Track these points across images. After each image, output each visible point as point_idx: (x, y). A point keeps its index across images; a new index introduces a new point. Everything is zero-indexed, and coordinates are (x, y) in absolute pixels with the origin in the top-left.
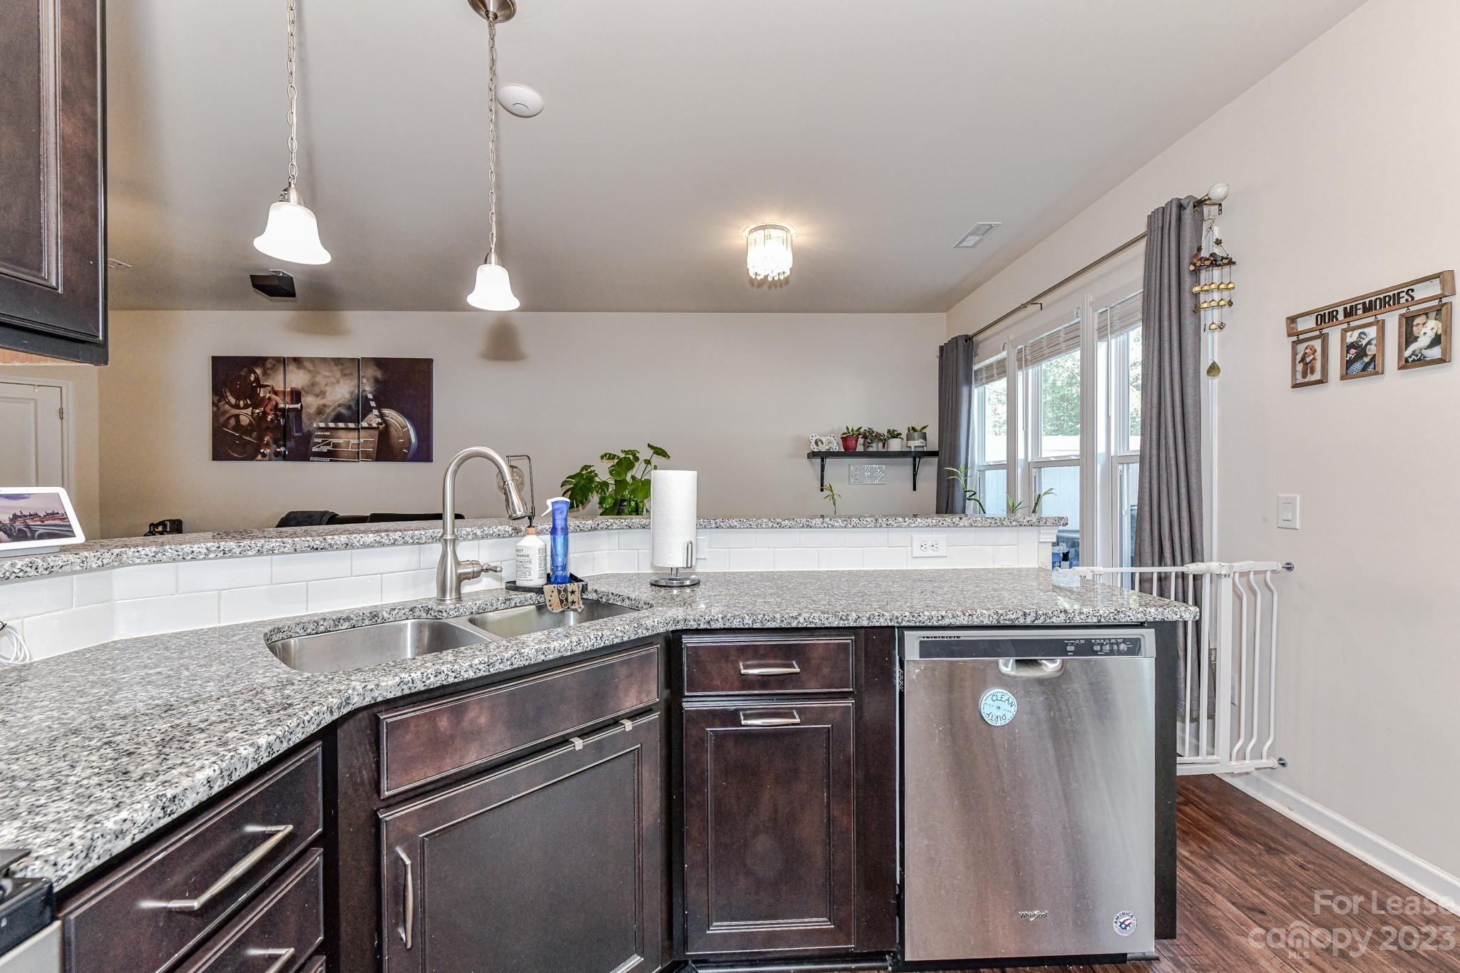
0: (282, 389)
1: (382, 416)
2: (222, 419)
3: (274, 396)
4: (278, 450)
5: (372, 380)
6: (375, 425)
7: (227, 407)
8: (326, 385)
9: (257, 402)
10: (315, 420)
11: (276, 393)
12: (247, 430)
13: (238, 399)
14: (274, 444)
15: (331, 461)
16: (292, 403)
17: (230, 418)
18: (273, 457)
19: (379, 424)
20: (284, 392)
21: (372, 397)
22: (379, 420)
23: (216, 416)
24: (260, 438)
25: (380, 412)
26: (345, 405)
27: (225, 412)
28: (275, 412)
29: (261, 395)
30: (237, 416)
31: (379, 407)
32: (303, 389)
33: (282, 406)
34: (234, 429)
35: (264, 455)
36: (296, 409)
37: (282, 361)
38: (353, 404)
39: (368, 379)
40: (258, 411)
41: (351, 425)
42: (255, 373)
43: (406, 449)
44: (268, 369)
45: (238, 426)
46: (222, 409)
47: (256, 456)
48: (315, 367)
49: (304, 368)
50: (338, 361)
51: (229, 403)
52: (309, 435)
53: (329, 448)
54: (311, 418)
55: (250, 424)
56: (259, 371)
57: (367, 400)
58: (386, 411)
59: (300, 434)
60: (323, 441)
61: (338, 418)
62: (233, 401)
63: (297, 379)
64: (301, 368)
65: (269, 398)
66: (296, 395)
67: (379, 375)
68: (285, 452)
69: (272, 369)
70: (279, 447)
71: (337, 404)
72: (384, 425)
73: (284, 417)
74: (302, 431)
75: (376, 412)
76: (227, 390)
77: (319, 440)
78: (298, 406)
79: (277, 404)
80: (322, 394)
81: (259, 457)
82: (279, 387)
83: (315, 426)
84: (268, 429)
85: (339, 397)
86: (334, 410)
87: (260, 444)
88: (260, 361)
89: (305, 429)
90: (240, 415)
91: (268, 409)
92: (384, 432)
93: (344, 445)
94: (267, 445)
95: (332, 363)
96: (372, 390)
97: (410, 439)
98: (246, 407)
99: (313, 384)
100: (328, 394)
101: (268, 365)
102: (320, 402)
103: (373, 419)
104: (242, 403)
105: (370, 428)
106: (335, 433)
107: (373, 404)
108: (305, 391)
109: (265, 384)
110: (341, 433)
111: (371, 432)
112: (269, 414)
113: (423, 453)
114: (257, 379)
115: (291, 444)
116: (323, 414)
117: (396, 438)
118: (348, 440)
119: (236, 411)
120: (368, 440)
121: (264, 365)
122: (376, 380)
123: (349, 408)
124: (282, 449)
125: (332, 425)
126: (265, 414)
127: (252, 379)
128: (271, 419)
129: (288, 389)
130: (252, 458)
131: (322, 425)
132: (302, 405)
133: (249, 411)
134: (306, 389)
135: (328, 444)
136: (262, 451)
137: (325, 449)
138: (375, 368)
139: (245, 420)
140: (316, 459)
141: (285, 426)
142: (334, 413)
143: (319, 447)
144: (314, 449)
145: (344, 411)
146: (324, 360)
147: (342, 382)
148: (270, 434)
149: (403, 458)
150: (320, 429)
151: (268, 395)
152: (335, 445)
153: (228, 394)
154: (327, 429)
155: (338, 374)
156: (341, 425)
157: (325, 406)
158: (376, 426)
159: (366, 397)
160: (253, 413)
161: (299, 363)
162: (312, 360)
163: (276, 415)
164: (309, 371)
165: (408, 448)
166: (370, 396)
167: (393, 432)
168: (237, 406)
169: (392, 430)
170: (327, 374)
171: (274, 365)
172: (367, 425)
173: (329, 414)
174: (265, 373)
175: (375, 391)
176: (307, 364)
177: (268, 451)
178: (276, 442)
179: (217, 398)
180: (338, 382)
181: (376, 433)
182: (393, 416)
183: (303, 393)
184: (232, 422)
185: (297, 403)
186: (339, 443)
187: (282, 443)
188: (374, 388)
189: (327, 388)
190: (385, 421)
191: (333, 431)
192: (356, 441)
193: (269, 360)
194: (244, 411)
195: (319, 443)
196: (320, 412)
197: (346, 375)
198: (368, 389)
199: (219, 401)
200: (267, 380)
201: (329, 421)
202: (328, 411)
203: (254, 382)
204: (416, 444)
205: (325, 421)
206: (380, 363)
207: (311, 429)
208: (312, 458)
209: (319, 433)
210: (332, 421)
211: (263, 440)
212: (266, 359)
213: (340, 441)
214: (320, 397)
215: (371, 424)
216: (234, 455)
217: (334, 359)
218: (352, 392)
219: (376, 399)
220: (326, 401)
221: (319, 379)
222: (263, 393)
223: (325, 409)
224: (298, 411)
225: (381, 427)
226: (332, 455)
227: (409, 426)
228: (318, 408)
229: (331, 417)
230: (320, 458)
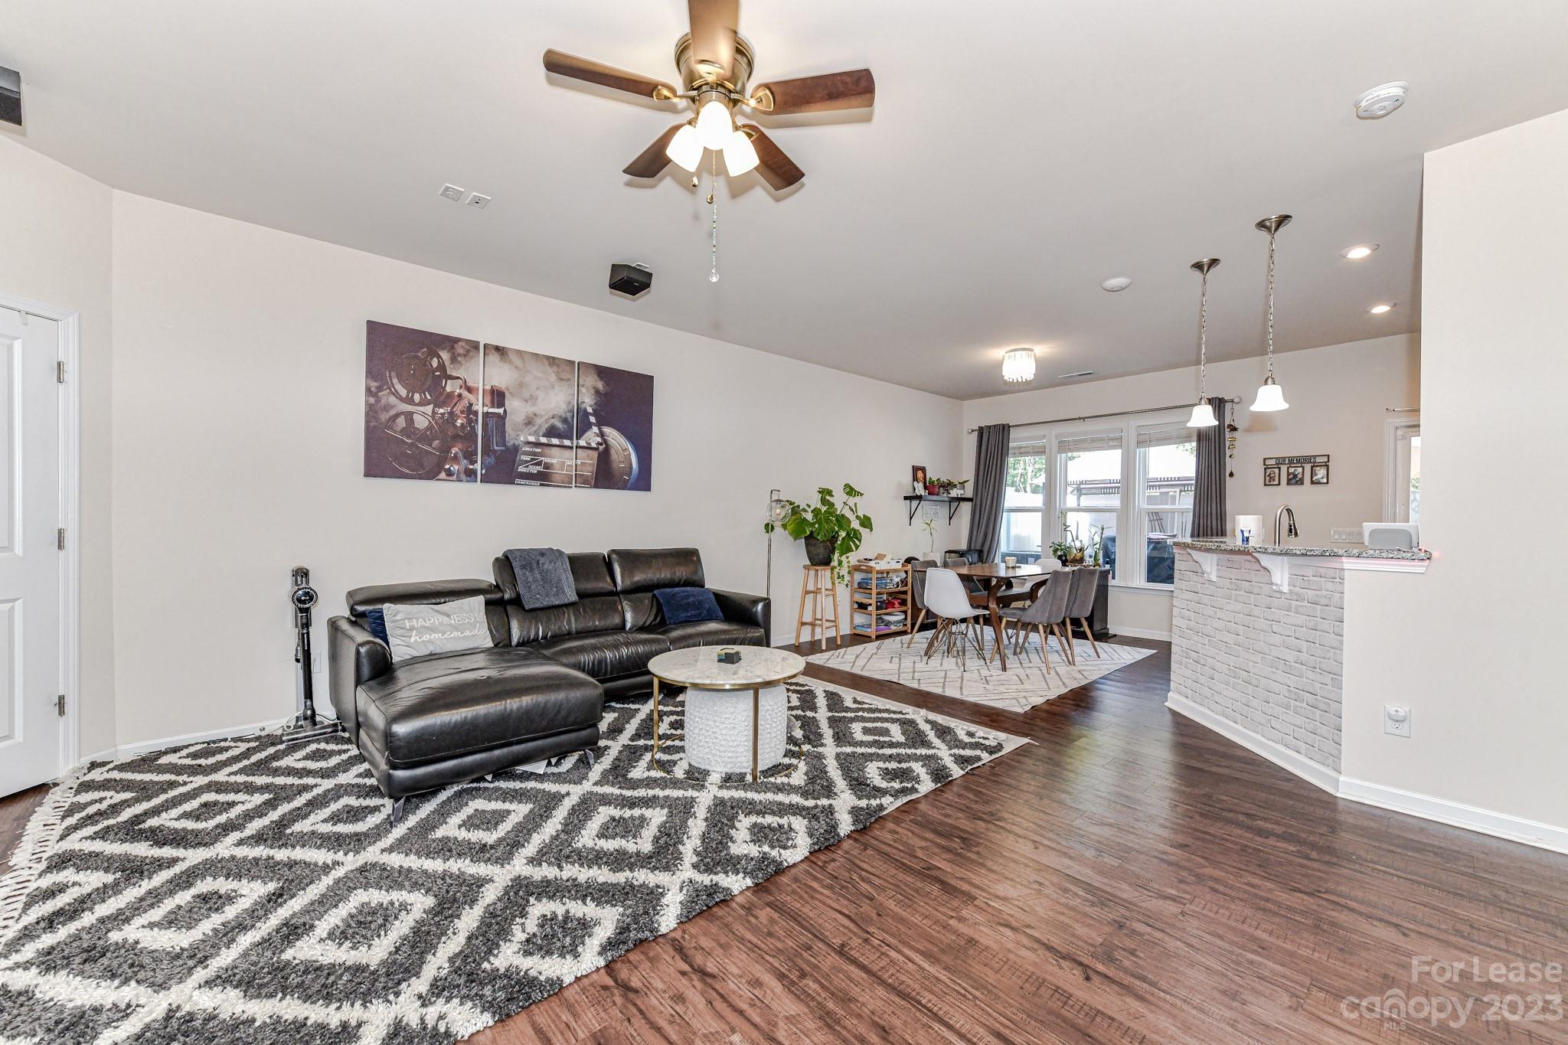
0: (478, 385)
1: (602, 434)
2: (384, 417)
3: (465, 393)
4: (471, 467)
5: (593, 391)
6: (594, 445)
7: (393, 400)
8: (538, 388)
9: (442, 399)
10: (522, 431)
11: (470, 390)
12: (426, 437)
13: (411, 390)
14: (466, 458)
15: (541, 485)
16: (493, 406)
17: (397, 415)
18: (463, 476)
19: (598, 444)
20: (482, 390)
21: (591, 411)
22: (599, 440)
23: (371, 413)
24: (445, 450)
25: (600, 429)
26: (560, 417)
27: (387, 407)
28: (468, 415)
29: (448, 389)
30: (409, 416)
31: (599, 424)
32: (507, 389)
33: (477, 408)
34: (405, 432)
35: (449, 473)
36: (498, 415)
37: (481, 348)
38: (569, 415)
39: (587, 389)
40: (441, 411)
41: (567, 443)
42: (439, 357)
43: (626, 474)
44: (459, 355)
45: (410, 430)
46: (382, 402)
47: (439, 473)
48: (524, 362)
49: (510, 362)
50: (552, 361)
51: (396, 394)
52: (516, 449)
53: (539, 468)
54: (517, 429)
55: (430, 427)
56: (445, 355)
57: (586, 414)
58: (607, 430)
59: (503, 448)
60: (532, 460)
61: (551, 432)
62: (403, 392)
63: (500, 376)
64: (508, 363)
65: (460, 395)
66: (498, 396)
67: (600, 385)
68: (481, 471)
69: (466, 355)
70: (473, 464)
71: (550, 414)
72: (604, 446)
74: (504, 443)
75: (595, 429)
76: (393, 374)
77: (528, 458)
78: (501, 411)
79: (471, 405)
80: (532, 399)
81: (443, 475)
82: (475, 383)
83: (522, 439)
84: (454, 437)
85: (553, 405)
86: (546, 421)
87: (444, 456)
88: (446, 342)
89: (510, 442)
90: (413, 413)
91: (457, 410)
92: (604, 455)
93: (558, 466)
94: (455, 459)
95: (547, 363)
96: (593, 403)
97: (632, 464)
99: (521, 385)
100: (539, 400)
101: (458, 349)
102: (530, 409)
103: (592, 437)
104: (417, 397)
105: (589, 448)
106: (547, 450)
107: (592, 419)
108: (510, 393)
109: (455, 374)
110: (555, 451)
111: (589, 451)
112: (458, 417)
113: (643, 482)
114: (442, 367)
115: (489, 460)
116: (534, 426)
117: (617, 462)
118: (561, 460)
119: (408, 408)
120: (588, 462)
121: (453, 348)
122: (597, 392)
123: (565, 421)
125: (544, 440)
126: (452, 416)
127: (435, 365)
128: (462, 424)
129: (488, 387)
130: (431, 475)
131: (532, 439)
132: (505, 411)
133: (429, 409)
134: (511, 391)
135: (539, 464)
136: (447, 467)
137: (534, 469)
138: (596, 377)
139: (421, 422)
140: (523, 482)
142: (547, 426)
143: (527, 467)
144: (521, 469)
145: (560, 425)
146: (536, 356)
147: (557, 387)
148: (460, 446)
149: (623, 486)
150: (529, 443)
151: (458, 391)
152: (547, 466)
153: (395, 381)
154: (538, 444)
155: (553, 378)
156: (555, 441)
157: (535, 415)
158: (595, 446)
159: (585, 410)
160: (433, 411)
161: (505, 355)
162: (519, 353)
163: (468, 420)
164: (517, 367)
165: (629, 475)
166: (590, 410)
167: (614, 456)
168: (409, 401)
169: (612, 452)
170: (539, 375)
171: (468, 351)
172: (585, 444)
173: (540, 426)
174: (454, 360)
175: (595, 404)
176: (513, 357)
177: (456, 467)
178: (470, 456)
179: (374, 385)
180: (553, 387)
181: (595, 454)
182: (614, 436)
183: (507, 394)
184: (401, 422)
185: (499, 407)
186: (552, 464)
187: (476, 458)
188: (595, 401)
189: (539, 392)
190: (605, 441)
191: (545, 447)
192: (572, 462)
193: (460, 343)
194: (422, 409)
195: (527, 462)
196: (529, 422)
197: (562, 379)
198: (588, 402)
199: (378, 388)
200: (456, 369)
201: (541, 434)
202: (539, 421)
203: (437, 369)
204: (637, 469)
205: (536, 433)
206: (602, 372)
207: (517, 444)
208: (517, 481)
209: (528, 449)
210: (544, 436)
211: (449, 451)
212: (456, 340)
213: (554, 461)
214: (529, 403)
215: (590, 444)
216: (407, 471)
217: (548, 358)
218: (569, 403)
219: (595, 413)
220: (535, 409)
221: (528, 379)
222: (450, 386)
223: (536, 419)
224: (502, 418)
225: (601, 448)
226: (543, 478)
227: (631, 450)
228: (527, 417)
229: (543, 430)
230: (527, 482)
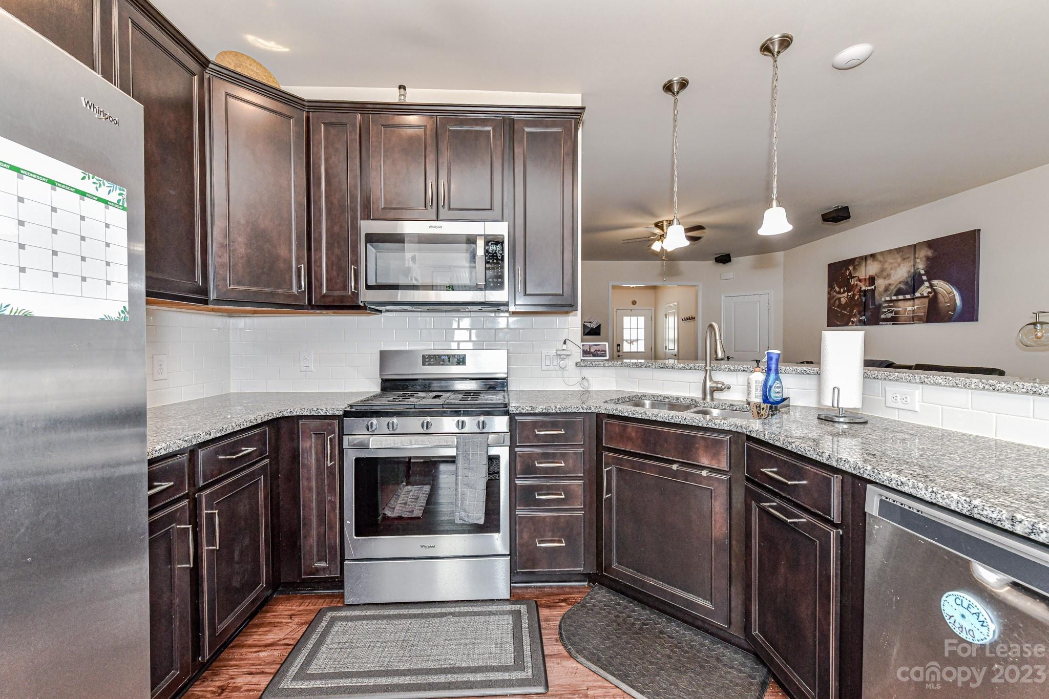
0: (864, 277)
1: (931, 286)
2: (832, 302)
3: (859, 283)
5: (924, 259)
6: (925, 294)
7: (835, 294)
8: (891, 269)
9: (850, 288)
10: (883, 295)
11: (860, 280)
12: (845, 307)
13: (840, 288)
14: (859, 314)
15: (893, 324)
16: (870, 286)
17: (836, 300)
18: (858, 323)
19: (929, 293)
20: (865, 279)
21: (924, 273)
22: (929, 290)
23: (829, 299)
24: (851, 311)
25: (930, 283)
26: (904, 281)
27: (834, 297)
28: (860, 293)
29: (852, 283)
30: (839, 299)
31: (929, 280)
32: (876, 275)
33: (863, 288)
34: (838, 307)
35: (853, 322)
36: (872, 289)
37: (865, 258)
38: (909, 280)
39: (921, 259)
40: (850, 294)
41: (908, 296)
42: (849, 269)
43: (951, 311)
44: (856, 265)
45: (840, 305)
46: (832, 296)
47: (849, 323)
48: (884, 257)
49: (877, 260)
50: (899, 250)
51: (835, 291)
52: (880, 306)
53: (892, 315)
54: (881, 295)
55: (846, 302)
56: (851, 268)
57: (920, 275)
58: (935, 282)
59: (874, 307)
60: (888, 310)
61: (899, 292)
62: (837, 289)
63: (872, 268)
64: (875, 261)
65: (857, 284)
66: (872, 280)
67: (930, 253)
68: (864, 319)
69: (858, 265)
70: (861, 317)
71: (898, 282)
72: (933, 293)
73: (865, 295)
74: (875, 305)
75: (927, 284)
76: (835, 282)
77: (886, 310)
78: (873, 287)
79: (861, 288)
80: (889, 276)
81: (851, 324)
82: (862, 276)
83: (883, 300)
84: (856, 305)
85: (899, 276)
86: (896, 287)
87: (851, 315)
88: (851, 262)
89: (877, 303)
90: (841, 297)
91: (856, 292)
92: (934, 300)
93: (903, 312)
94: (855, 316)
95: (896, 253)
96: (924, 267)
97: (956, 303)
98: (844, 293)
99: (883, 270)
100: (892, 275)
101: (856, 263)
102: (887, 282)
103: (924, 290)
104: (842, 290)
105: (922, 297)
106: (897, 303)
107: (924, 278)
109: (855, 275)
110: (900, 303)
111: (923, 300)
112: (856, 295)
113: (969, 313)
114: (850, 273)
115: (868, 313)
116: (889, 291)
117: (943, 302)
118: (906, 307)
119: (839, 296)
120: (920, 306)
121: (854, 263)
122: (928, 258)
123: (906, 283)
124: (863, 318)
125: (894, 298)
126: (854, 295)
127: (847, 274)
128: (857, 298)
129: (867, 277)
130: (846, 325)
131: (888, 299)
132: (875, 287)
133: (845, 295)
134: (878, 274)
135: (892, 312)
136: (852, 319)
137: (889, 316)
138: (926, 249)
139: (843, 301)
140: (884, 323)
141: (865, 302)
142: (896, 289)
143: (886, 315)
144: (883, 316)
145: (902, 286)
146: (890, 251)
147: (902, 265)
148: (857, 309)
149: (948, 319)
150: (886, 301)
152: (896, 313)
153: (835, 286)
154: (891, 301)
155: (899, 260)
156: (901, 297)
157: (890, 284)
158: (927, 295)
159: (920, 273)
160: (848, 296)
161: (874, 257)
162: (882, 253)
163: (860, 296)
164: (880, 261)
165: (954, 310)
166: (922, 272)
167: (941, 298)
168: (839, 293)
169: (940, 296)
170: (891, 261)
171: (860, 262)
172: (920, 295)
173: (892, 290)
174: (854, 269)
175: (926, 267)
176: (880, 258)
177: (855, 319)
178: (860, 313)
179: (830, 289)
180: (899, 266)
181: (927, 300)
182: (941, 286)
183: (876, 277)
184: (837, 302)
185: (872, 285)
186: (899, 311)
187: (863, 313)
188: (926, 265)
189: (892, 271)
190: (934, 291)
191: (895, 302)
192: (911, 308)
193: (857, 259)
194: (843, 295)
195: (886, 312)
196: (887, 289)
197: (904, 259)
198: (921, 266)
199: (831, 291)
200: (855, 273)
201: (893, 294)
202: (892, 288)
203: (848, 276)
204: (961, 307)
205: (890, 295)
206: (930, 244)
207: (880, 302)
208: (881, 323)
209: (886, 305)
210: (894, 296)
211: (853, 312)
212: (855, 259)
213: (900, 309)
214: (887, 279)
215: (923, 294)
216: (838, 323)
217: (896, 249)
218: (909, 271)
219: (927, 273)
220: (891, 281)
221: (886, 266)
222: (853, 282)
223: (890, 287)
224: (873, 291)
225: (931, 295)
226: (894, 320)
227: (955, 292)
228: (885, 287)
229: (894, 291)
230: (886, 323)
